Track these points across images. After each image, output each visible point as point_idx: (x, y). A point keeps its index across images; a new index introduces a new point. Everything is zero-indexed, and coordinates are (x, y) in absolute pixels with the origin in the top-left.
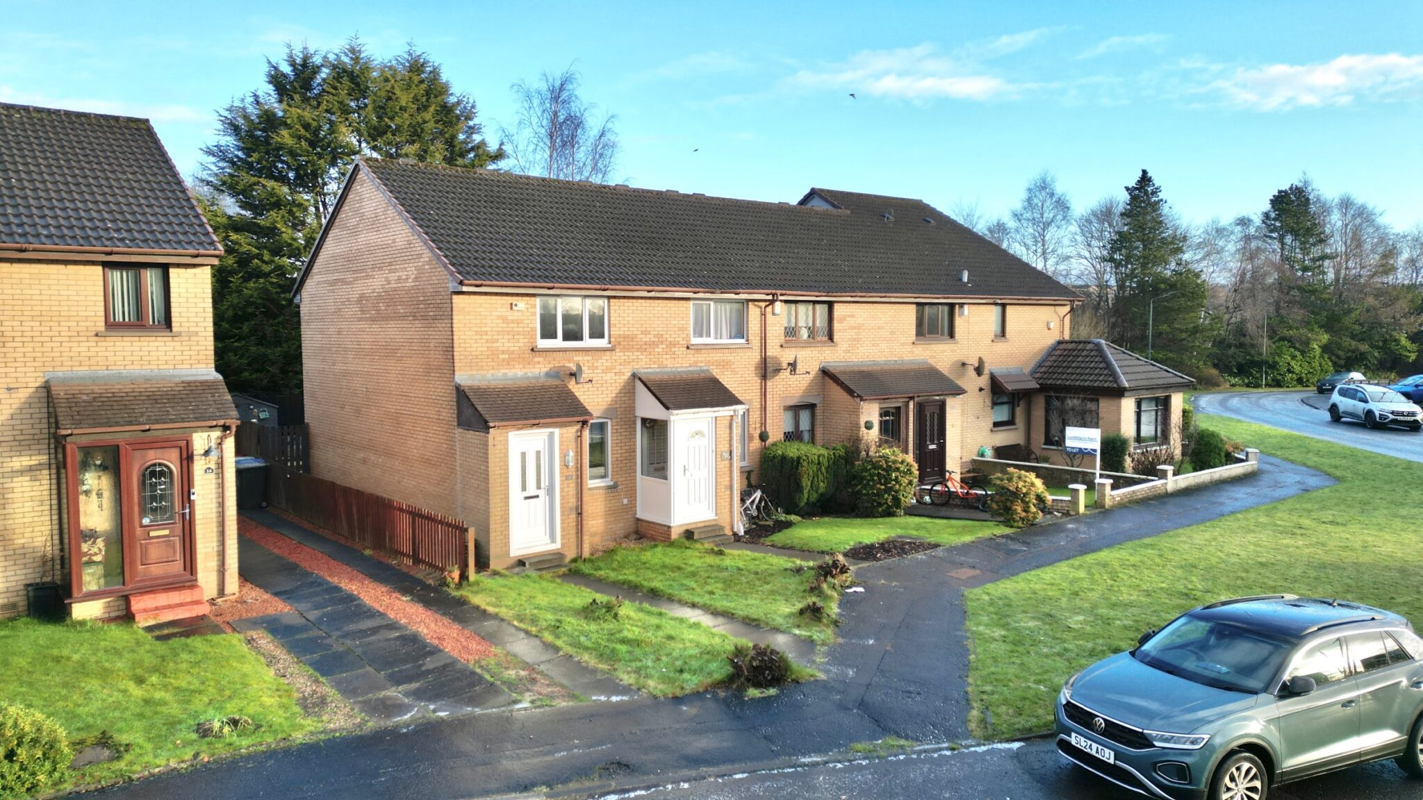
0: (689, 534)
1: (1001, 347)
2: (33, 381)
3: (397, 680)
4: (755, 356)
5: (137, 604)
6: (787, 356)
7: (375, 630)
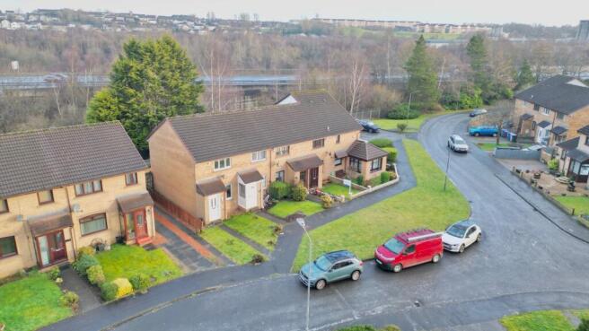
0: (250, 211)
1: (338, 145)
2: (113, 199)
3: (194, 262)
4: (268, 162)
5: (139, 241)
6: (276, 161)
7: (186, 248)
